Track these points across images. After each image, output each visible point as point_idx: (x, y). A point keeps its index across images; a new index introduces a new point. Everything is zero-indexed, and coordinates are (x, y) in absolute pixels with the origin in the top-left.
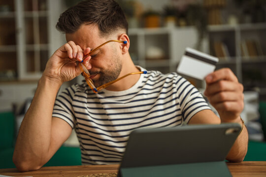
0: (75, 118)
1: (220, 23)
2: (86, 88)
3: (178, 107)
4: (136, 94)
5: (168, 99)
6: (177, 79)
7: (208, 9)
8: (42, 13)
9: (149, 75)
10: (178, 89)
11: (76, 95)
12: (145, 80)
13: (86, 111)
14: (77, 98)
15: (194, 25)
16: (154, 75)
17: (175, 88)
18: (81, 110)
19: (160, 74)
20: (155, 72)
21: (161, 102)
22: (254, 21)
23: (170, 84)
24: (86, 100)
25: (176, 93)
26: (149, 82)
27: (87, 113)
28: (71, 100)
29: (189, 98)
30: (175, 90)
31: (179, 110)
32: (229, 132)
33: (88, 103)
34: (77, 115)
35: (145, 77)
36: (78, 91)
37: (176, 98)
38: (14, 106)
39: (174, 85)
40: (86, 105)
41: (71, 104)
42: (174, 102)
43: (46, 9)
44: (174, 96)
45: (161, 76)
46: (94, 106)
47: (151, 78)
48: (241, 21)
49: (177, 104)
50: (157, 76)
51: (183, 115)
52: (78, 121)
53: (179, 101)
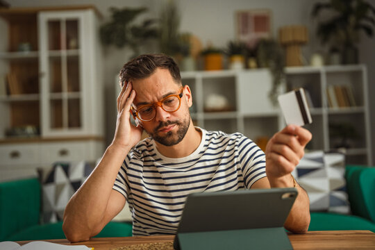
0: (129, 188)
1: (300, 64)
2: (142, 155)
3: (240, 172)
4: (198, 161)
5: (230, 165)
6: (240, 140)
7: (286, 46)
8: (72, 52)
9: (211, 137)
10: (240, 153)
11: (131, 163)
12: (207, 143)
13: (142, 182)
14: (132, 166)
15: (267, 66)
16: (216, 137)
17: (237, 150)
18: (136, 180)
19: (223, 135)
20: (217, 132)
21: (222, 167)
22: (344, 62)
23: (232, 146)
24: (141, 169)
25: (237, 156)
26: (211, 146)
27: (143, 183)
28: (126, 168)
29: (252, 162)
30: (237, 153)
31: (241, 175)
32: (285, 196)
33: (144, 171)
34: (131, 185)
35: (206, 140)
36: (133, 158)
37: (237, 163)
38: (40, 172)
39: (236, 148)
40: (141, 175)
41: (125, 172)
42: (236, 168)
43: (77, 47)
44: (236, 160)
45: (223, 137)
46: (150, 175)
47: (213, 140)
48: (327, 62)
49: (238, 170)
50: (219, 138)
51: (244, 182)
52: (132, 191)
53: (241, 166)
